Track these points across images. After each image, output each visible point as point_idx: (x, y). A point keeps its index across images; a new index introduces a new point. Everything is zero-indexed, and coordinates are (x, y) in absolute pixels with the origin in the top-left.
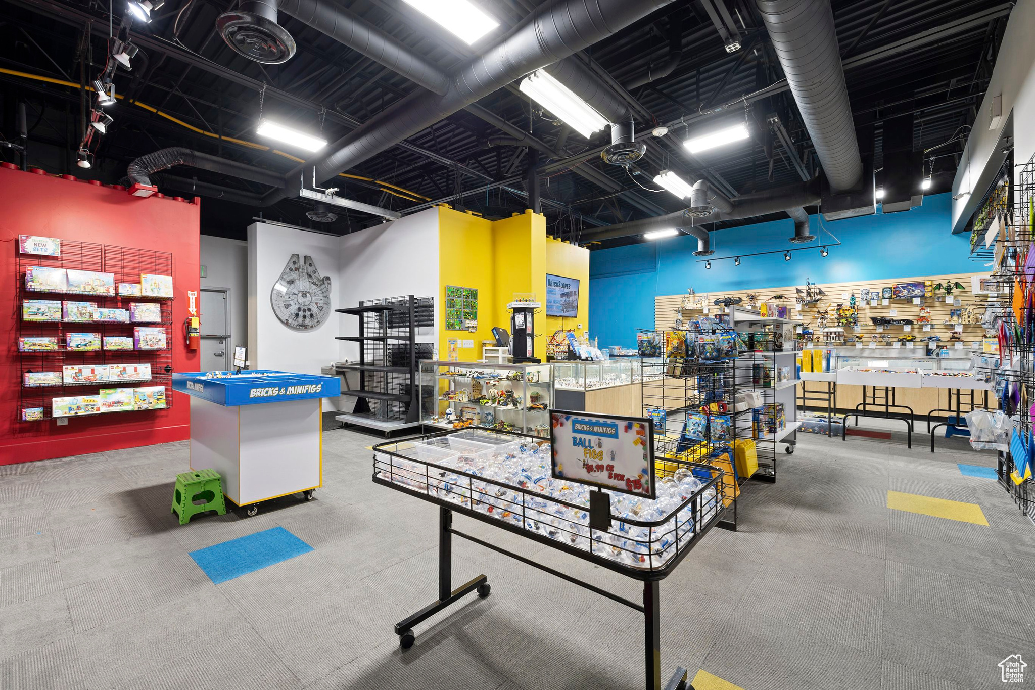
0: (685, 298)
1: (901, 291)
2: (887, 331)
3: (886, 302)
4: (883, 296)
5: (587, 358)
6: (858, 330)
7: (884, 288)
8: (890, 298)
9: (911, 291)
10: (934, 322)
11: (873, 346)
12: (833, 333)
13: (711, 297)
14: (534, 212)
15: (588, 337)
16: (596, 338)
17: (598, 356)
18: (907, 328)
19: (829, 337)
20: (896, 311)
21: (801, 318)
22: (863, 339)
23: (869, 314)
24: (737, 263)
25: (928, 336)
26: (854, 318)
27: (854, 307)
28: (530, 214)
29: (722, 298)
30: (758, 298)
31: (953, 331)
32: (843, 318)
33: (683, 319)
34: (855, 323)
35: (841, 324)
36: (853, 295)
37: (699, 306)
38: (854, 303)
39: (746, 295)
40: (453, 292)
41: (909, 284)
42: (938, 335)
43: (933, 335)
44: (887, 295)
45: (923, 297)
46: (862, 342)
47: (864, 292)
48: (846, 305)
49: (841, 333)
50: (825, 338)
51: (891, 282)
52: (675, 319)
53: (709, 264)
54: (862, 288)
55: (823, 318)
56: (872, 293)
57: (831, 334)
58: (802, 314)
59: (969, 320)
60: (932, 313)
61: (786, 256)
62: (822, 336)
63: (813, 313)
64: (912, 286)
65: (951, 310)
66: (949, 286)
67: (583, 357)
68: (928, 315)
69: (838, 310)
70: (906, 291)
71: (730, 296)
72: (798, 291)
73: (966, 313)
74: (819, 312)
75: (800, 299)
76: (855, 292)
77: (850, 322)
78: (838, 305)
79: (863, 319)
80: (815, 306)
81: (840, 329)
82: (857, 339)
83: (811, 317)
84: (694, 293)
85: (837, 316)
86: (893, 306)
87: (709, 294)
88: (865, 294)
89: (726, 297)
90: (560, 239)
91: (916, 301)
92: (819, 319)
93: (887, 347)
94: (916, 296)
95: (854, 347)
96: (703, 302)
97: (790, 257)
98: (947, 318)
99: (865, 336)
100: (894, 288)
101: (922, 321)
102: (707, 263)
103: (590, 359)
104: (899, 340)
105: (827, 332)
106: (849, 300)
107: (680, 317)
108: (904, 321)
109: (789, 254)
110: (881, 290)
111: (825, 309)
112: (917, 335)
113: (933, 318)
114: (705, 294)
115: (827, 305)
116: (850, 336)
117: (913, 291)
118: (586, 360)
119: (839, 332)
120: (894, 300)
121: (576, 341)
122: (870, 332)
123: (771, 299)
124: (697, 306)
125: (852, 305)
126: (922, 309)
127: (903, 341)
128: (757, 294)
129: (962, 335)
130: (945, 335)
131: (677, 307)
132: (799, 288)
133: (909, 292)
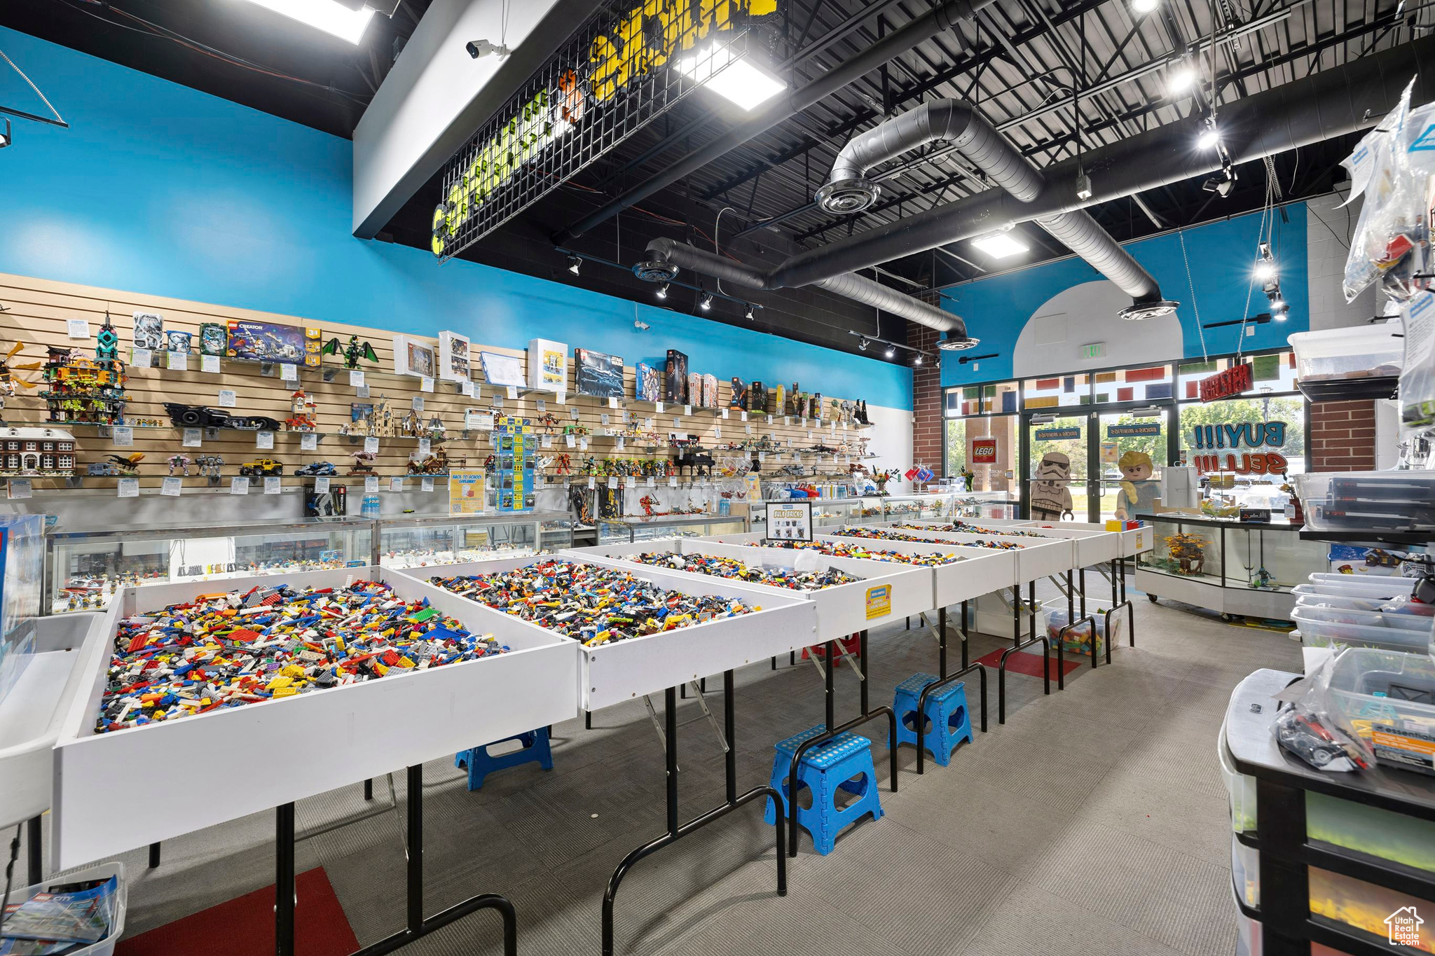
1: (248, 342)
2: (213, 447)
3: (211, 365)
4: (202, 346)
6: (124, 437)
7: (206, 326)
8: (222, 354)
9: (273, 344)
10: (322, 429)
11: (173, 488)
12: (29, 447)
18: (265, 442)
19: (13, 459)
20: (235, 394)
22: (141, 469)
23: (159, 394)
25: (309, 462)
26: (111, 402)
27: (111, 364)
31: (360, 453)
32: (73, 396)
34: (114, 416)
35: (61, 417)
36: (106, 330)
38: (113, 353)
41: (267, 328)
42: (330, 460)
43: (319, 461)
44: (214, 346)
45: (301, 363)
46: (134, 476)
47: (146, 323)
48: (86, 355)
49: (61, 448)
51: (225, 314)
54: (137, 313)
56: (169, 333)
57: (22, 448)
59: (386, 428)
60: (319, 408)
64: (276, 335)
65: (352, 405)
66: (355, 347)
68: (309, 410)
69: (50, 367)
70: (261, 344)
73: (383, 414)
76: (113, 319)
77: (96, 414)
78: (53, 353)
79: (140, 408)
81: (60, 435)
82: (119, 468)
85: (46, 388)
86: (226, 379)
88: (150, 330)
91: (289, 373)
93: (210, 490)
94: (285, 360)
95: (109, 492)
98: (346, 423)
99: (149, 458)
100: (232, 331)
101: (299, 424)
104: (244, 473)
105: (6, 443)
106: (95, 344)
108: (258, 420)
110: (196, 331)
112: (284, 460)
113: (320, 419)
116: (95, 457)
117: (280, 347)
119: (56, 444)
120: (231, 364)
122: (161, 447)
125: (106, 359)
126: (298, 395)
127: (255, 475)
129: (375, 462)
130: (342, 461)
133: (268, 346)
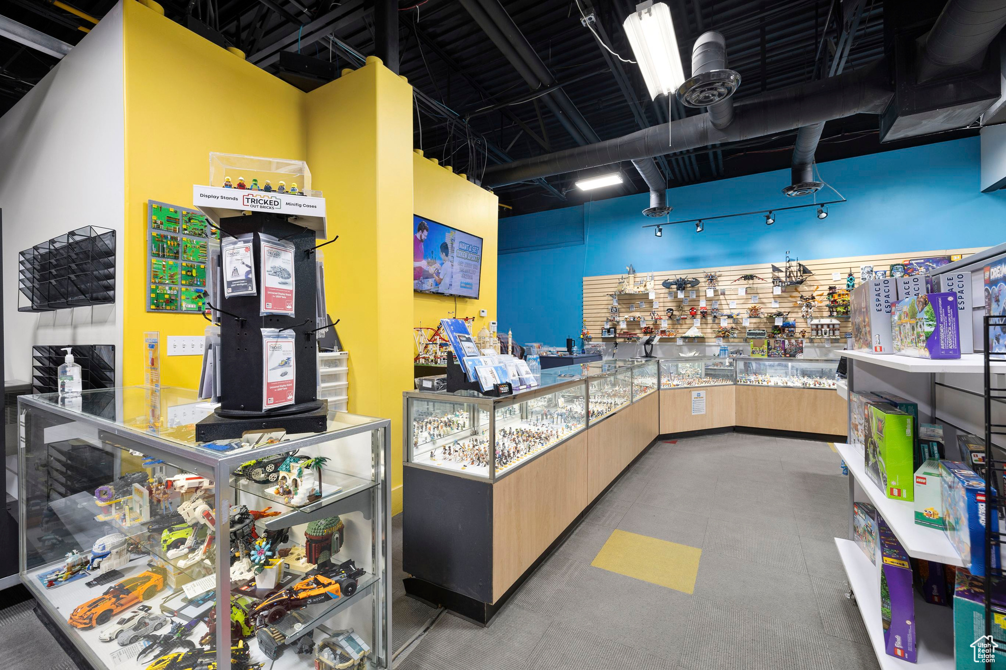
0: (622, 279)
1: (915, 270)
5: (497, 387)
7: (893, 265)
9: (930, 268)
12: (825, 327)
13: (656, 278)
14: (386, 64)
15: (496, 330)
16: (510, 332)
17: (524, 376)
19: (820, 332)
21: (777, 305)
24: (699, 229)
28: (374, 63)
29: (672, 278)
30: (719, 279)
32: (839, 306)
33: (619, 307)
35: (835, 314)
36: (850, 275)
37: (642, 289)
38: (853, 285)
39: (702, 275)
40: (169, 219)
41: (928, 260)
44: (897, 275)
47: (866, 270)
48: (842, 287)
49: (836, 326)
50: (814, 333)
51: (901, 258)
52: (610, 307)
53: (660, 230)
54: (863, 265)
55: (809, 306)
56: (876, 272)
57: (822, 327)
58: (779, 300)
61: (768, 218)
62: (809, 330)
63: (793, 300)
64: (933, 263)
67: (488, 386)
69: (829, 294)
70: (923, 269)
71: (683, 277)
72: (775, 269)
74: (802, 297)
75: (776, 281)
76: (853, 270)
78: (830, 288)
80: (796, 290)
81: (835, 321)
83: (791, 305)
84: (634, 272)
85: (828, 303)
87: (655, 273)
88: (868, 272)
89: (678, 277)
90: (450, 168)
92: (804, 307)
96: (648, 284)
97: (774, 220)
100: (907, 265)
102: (657, 230)
103: (505, 389)
105: (817, 325)
106: (845, 282)
107: (616, 304)
109: (772, 215)
110: (888, 268)
111: (810, 294)
114: (650, 274)
115: (812, 288)
117: (934, 269)
118: (496, 391)
119: (834, 325)
121: (469, 340)
123: (738, 280)
124: (638, 290)
125: (851, 288)
128: (718, 274)
131: (612, 291)
132: (777, 265)
133: (927, 270)
